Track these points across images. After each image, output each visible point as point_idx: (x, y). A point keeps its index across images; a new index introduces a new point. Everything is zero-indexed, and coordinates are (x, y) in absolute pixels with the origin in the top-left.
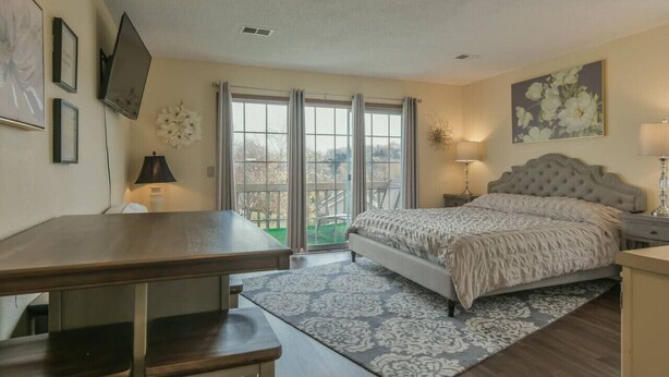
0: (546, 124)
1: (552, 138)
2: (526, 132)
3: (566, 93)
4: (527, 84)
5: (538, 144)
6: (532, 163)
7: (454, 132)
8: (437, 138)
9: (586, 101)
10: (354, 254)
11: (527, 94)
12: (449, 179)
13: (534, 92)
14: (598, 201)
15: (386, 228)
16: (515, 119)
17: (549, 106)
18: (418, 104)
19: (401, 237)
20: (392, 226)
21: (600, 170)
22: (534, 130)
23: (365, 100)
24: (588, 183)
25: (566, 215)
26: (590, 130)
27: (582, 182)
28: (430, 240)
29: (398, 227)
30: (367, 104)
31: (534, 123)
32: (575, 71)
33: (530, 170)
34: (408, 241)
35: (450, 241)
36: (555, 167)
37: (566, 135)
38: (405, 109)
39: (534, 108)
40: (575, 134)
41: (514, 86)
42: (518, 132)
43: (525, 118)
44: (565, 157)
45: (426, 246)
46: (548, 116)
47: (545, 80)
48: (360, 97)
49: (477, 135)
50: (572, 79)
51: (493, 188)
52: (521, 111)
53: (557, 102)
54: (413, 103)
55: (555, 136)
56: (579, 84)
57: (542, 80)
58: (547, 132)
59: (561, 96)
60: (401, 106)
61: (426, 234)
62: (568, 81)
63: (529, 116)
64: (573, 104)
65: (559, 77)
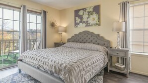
0: (84, 22)
1: (86, 26)
2: (78, 24)
3: (90, 13)
4: (79, 10)
5: (82, 28)
6: (80, 33)
7: (58, 24)
8: (53, 25)
9: (95, 16)
10: (20, 70)
11: (79, 14)
12: (56, 38)
13: (81, 13)
14: (98, 44)
15: (34, 59)
16: (75, 20)
17: (85, 17)
18: (47, 13)
19: (41, 64)
20: (37, 59)
21: (99, 35)
22: (81, 24)
23: (27, 8)
24: (96, 39)
25: (93, 49)
26: (96, 24)
27: (94, 39)
28: (55, 68)
29: (39, 60)
30: (28, 10)
31: (81, 22)
32: (92, 8)
33: (80, 35)
34: (45, 67)
35: (65, 68)
36: (87, 35)
37: (90, 26)
38: (42, 14)
39: (81, 17)
40: (92, 25)
41: (75, 11)
42: (76, 24)
43: (78, 20)
44: (89, 32)
45: (53, 70)
46: (85, 20)
47: (84, 9)
48: (25, 7)
49: (64, 25)
50: (91, 10)
51: (69, 41)
52: (77, 18)
53: (87, 16)
54: (45, 12)
55: (87, 26)
56: (93, 11)
57: (83, 9)
58: (84, 24)
59: (88, 14)
60: (41, 13)
61: (53, 63)
62: (90, 10)
63: (79, 20)
64: (91, 17)
65: (88, 9)
